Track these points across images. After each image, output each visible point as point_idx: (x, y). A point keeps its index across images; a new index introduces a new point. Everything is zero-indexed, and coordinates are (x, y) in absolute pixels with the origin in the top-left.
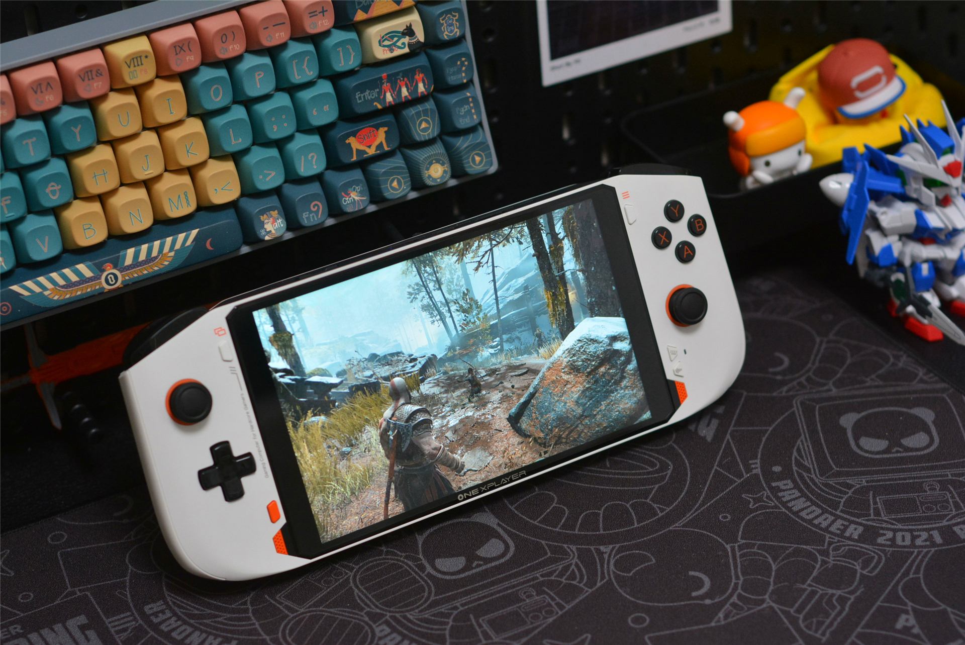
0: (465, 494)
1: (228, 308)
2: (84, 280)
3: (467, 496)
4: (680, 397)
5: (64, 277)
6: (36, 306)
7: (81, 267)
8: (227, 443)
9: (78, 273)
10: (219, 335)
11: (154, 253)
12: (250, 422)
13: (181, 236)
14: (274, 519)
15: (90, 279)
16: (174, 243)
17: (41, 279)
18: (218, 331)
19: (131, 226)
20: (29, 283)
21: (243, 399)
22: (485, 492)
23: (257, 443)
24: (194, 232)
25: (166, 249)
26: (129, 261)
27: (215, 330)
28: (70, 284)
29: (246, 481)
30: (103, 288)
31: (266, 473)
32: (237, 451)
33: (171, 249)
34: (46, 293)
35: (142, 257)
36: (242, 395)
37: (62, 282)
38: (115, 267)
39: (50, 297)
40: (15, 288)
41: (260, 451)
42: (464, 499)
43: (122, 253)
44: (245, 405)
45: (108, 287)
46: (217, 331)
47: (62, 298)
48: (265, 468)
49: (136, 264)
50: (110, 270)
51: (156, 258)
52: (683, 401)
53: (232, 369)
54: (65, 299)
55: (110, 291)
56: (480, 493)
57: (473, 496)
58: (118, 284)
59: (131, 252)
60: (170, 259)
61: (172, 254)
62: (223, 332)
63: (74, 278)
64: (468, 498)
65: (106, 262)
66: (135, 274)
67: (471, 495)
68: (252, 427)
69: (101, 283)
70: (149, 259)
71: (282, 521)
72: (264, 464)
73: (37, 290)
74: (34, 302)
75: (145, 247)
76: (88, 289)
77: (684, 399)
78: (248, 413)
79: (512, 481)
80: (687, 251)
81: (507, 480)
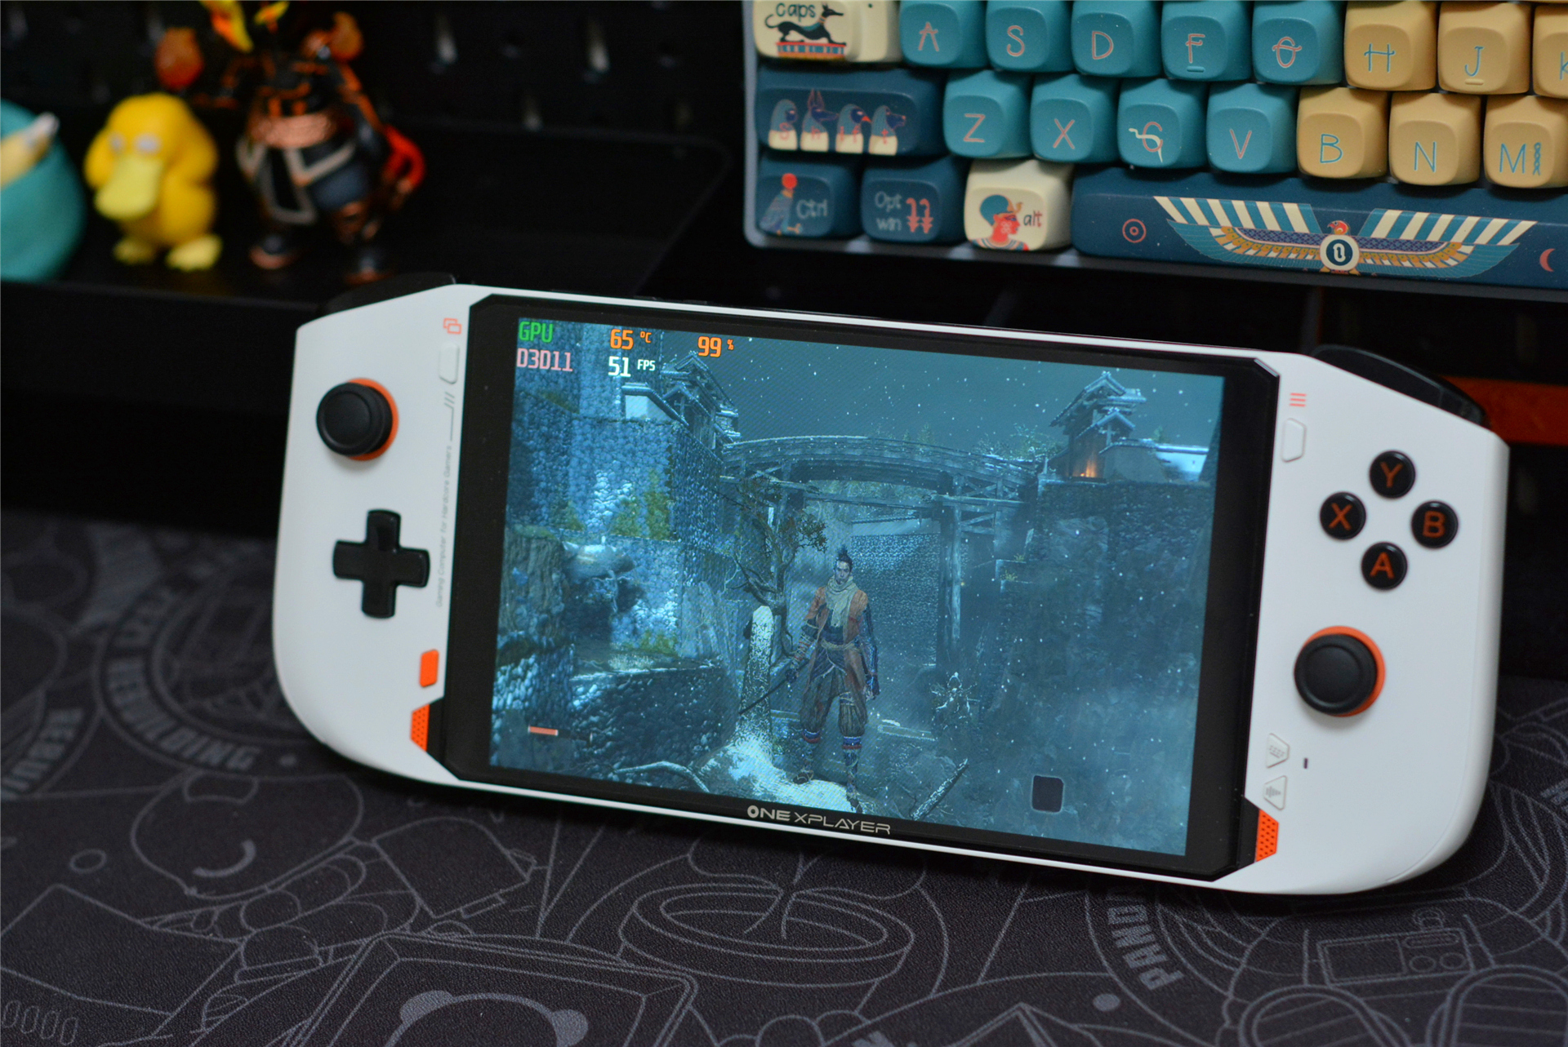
0: (763, 810)
1: (479, 292)
2: (1287, 235)
3: (765, 814)
4: (1259, 845)
5: (1255, 215)
6: (1189, 248)
7: (1292, 209)
8: (397, 517)
9: (1282, 217)
10: (449, 332)
11: (1435, 236)
12: (446, 499)
13: (1497, 223)
14: (427, 681)
15: (1300, 238)
16: (1477, 230)
17: (1215, 204)
18: (449, 324)
19: (1410, 169)
20: (1190, 203)
21: (449, 456)
22: (800, 824)
23: (443, 541)
24: (1525, 226)
25: (1460, 235)
26: (1381, 231)
27: (446, 320)
28: (1260, 233)
29: (404, 594)
30: (1320, 263)
31: (440, 597)
32: (409, 538)
33: (1469, 240)
34: (1215, 232)
35: (1409, 233)
36: (449, 448)
37: (1248, 223)
38: (1353, 232)
39: (1221, 241)
40: (1164, 201)
41: (443, 557)
42: (758, 819)
43: (1374, 212)
44: (448, 468)
45: (1328, 265)
46: (447, 323)
47: (1240, 251)
48: (440, 588)
49: (1393, 242)
50: (1341, 234)
51: (1434, 245)
52: (1262, 857)
53: (449, 397)
54: (1243, 256)
55: (1332, 274)
56: (791, 823)
57: (775, 821)
58: (1350, 267)
59: (1391, 216)
60: (1462, 258)
61: (1468, 249)
62: (456, 329)
63: (1272, 224)
64: (766, 819)
65: (1339, 217)
66: (1388, 261)
67: (772, 817)
68: (445, 509)
69: (1317, 252)
70: (1420, 243)
71: (437, 692)
72: (442, 581)
73: (1201, 219)
74: (1190, 239)
75: (1420, 218)
76: (1292, 254)
77: (1267, 855)
78: (447, 483)
79: (857, 831)
80: (1382, 564)
81: (850, 826)
